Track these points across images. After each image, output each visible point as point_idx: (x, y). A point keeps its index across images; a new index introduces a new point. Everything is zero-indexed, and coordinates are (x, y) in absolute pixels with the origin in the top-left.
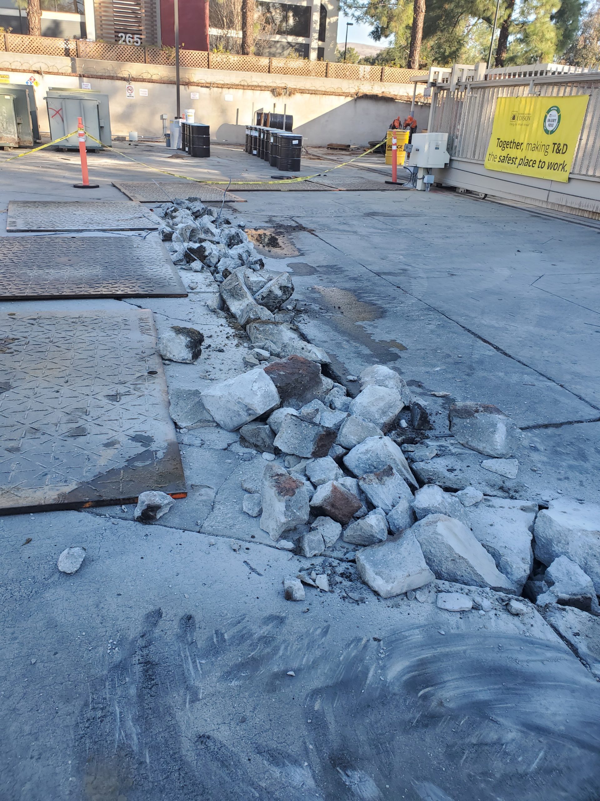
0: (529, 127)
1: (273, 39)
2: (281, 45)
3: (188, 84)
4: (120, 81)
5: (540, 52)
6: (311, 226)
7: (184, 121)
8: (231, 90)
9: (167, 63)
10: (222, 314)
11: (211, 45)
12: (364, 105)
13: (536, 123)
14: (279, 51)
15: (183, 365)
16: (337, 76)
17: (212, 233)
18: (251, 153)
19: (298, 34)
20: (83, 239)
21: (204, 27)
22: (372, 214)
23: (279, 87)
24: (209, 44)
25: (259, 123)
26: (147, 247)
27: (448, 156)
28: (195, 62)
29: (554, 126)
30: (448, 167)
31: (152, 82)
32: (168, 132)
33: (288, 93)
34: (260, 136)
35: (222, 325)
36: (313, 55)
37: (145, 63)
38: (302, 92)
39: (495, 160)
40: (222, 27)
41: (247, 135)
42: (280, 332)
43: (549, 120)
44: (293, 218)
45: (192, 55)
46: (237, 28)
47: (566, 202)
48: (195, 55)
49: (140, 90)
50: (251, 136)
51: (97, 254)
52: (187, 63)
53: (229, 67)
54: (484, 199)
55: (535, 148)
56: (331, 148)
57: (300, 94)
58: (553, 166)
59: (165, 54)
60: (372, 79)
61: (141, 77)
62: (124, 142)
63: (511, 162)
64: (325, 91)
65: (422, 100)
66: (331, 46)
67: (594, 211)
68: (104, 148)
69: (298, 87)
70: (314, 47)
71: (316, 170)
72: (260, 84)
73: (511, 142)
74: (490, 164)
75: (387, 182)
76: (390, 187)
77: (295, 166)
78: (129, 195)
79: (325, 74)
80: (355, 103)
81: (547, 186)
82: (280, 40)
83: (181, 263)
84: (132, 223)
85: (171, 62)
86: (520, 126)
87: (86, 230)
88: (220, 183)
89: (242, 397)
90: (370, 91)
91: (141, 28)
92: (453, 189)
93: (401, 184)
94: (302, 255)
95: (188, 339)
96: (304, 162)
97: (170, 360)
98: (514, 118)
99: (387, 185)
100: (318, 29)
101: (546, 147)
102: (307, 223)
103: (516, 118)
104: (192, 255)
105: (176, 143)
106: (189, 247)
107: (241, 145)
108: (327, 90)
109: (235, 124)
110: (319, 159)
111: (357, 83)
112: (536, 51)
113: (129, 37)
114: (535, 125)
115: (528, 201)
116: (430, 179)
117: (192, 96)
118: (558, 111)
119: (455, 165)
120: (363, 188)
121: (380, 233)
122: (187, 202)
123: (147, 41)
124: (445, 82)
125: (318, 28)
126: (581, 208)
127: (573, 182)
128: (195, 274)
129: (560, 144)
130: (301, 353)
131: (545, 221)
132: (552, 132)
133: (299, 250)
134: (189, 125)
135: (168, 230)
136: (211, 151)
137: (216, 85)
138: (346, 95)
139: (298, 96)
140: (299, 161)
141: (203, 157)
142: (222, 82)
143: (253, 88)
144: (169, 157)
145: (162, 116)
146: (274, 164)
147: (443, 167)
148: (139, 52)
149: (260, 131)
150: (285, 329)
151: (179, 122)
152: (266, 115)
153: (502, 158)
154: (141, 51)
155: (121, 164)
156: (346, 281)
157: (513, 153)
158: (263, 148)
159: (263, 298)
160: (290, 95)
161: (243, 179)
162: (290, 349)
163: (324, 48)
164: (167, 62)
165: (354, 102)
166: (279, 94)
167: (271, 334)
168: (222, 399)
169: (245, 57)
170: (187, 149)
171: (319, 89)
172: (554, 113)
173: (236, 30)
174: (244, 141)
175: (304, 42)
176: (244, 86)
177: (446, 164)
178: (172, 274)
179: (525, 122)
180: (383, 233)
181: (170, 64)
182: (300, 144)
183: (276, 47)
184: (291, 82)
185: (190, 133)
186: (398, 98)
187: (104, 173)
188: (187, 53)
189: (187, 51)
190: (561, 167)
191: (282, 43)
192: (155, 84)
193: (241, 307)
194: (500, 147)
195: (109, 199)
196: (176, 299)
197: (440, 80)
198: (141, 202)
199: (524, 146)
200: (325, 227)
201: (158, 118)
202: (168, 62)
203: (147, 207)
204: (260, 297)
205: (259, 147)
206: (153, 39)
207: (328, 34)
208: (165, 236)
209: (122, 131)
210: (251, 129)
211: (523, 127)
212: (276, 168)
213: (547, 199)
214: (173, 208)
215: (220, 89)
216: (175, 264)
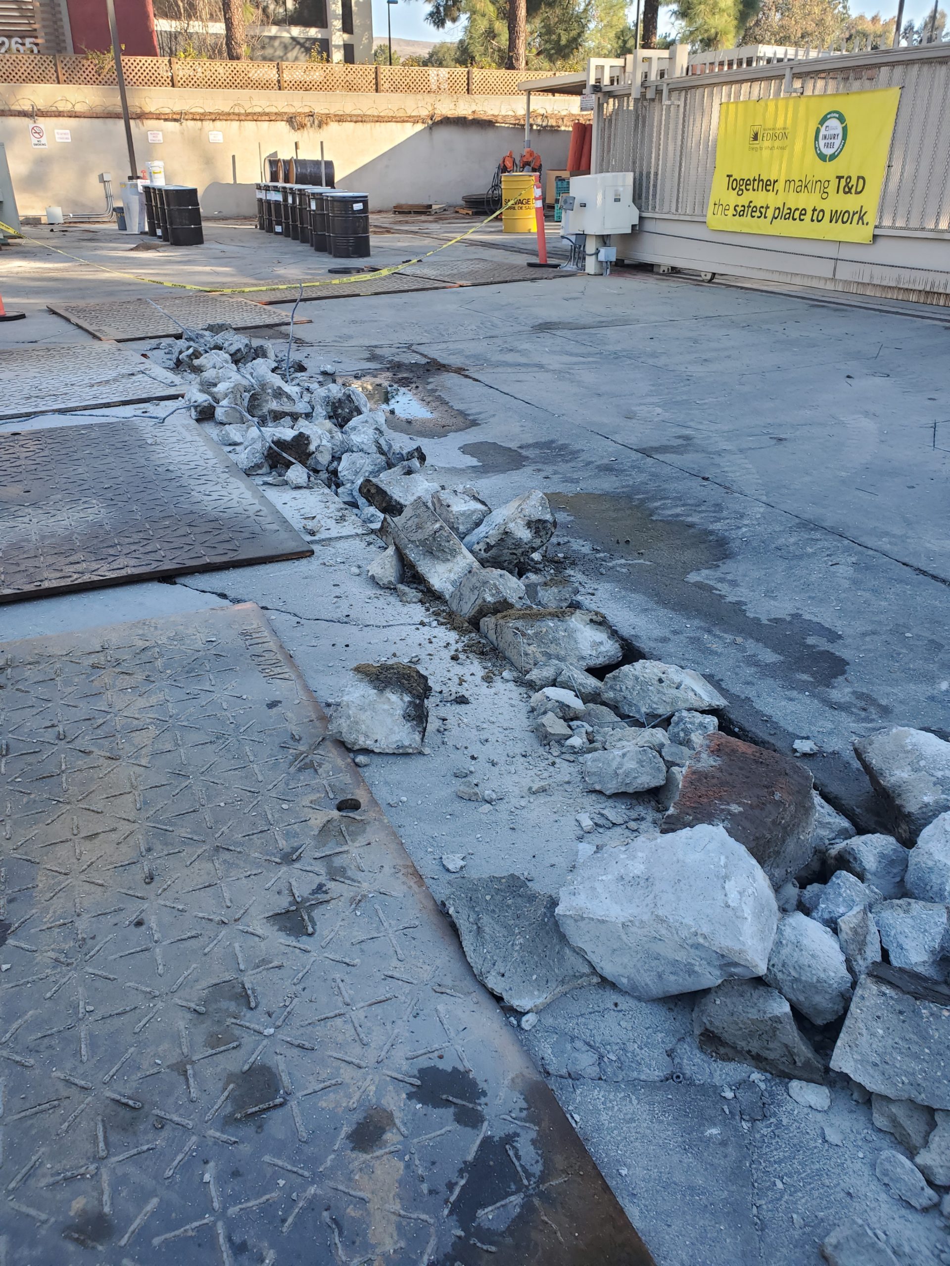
0: (786, 152)
1: (266, 34)
2: (281, 43)
3: (141, 116)
4: (17, 118)
5: (713, 31)
6: (455, 361)
7: (147, 183)
8: (218, 123)
9: (97, 82)
10: (412, 593)
11: (162, 48)
12: (444, 134)
13: (802, 143)
14: (279, 53)
15: (401, 761)
16: (395, 89)
17: (289, 397)
18: (270, 230)
19: (307, 24)
20: (37, 435)
21: (145, 18)
22: (545, 327)
23: (300, 114)
24: (157, 47)
25: (274, 177)
26: (174, 439)
27: (636, 212)
28: (148, 77)
29: (836, 147)
30: (637, 231)
31: (76, 117)
32: (120, 204)
33: (316, 122)
34: (285, 199)
35: (422, 624)
36: (338, 56)
37: (59, 83)
38: (341, 119)
39: (726, 212)
40: (177, 17)
41: (260, 200)
42: (571, 634)
43: (825, 137)
44: (414, 347)
45: (141, 64)
46: (204, 17)
47: (871, 277)
48: (146, 65)
49: (56, 131)
50: (268, 202)
51: (80, 470)
52: (134, 80)
53: (209, 82)
54: (710, 281)
55: (803, 186)
56: (400, 213)
57: (336, 123)
58: (837, 217)
59: (92, 66)
60: (453, 90)
61: (54, 109)
62: (40, 226)
63: (758, 214)
64: (378, 116)
65: (539, 121)
66: (365, 41)
67: (928, 289)
68: (10, 241)
69: (332, 112)
70: (337, 43)
71: (399, 251)
72: (267, 110)
73: (754, 180)
74: (717, 220)
75: (531, 265)
76: (537, 272)
77: (362, 249)
78: (90, 329)
79: (374, 87)
80: (431, 133)
81: (832, 252)
82: (278, 35)
83: (260, 472)
84: (121, 389)
85: (106, 79)
86: (769, 151)
87: (36, 414)
88: (247, 290)
89: (705, 930)
90: (454, 112)
91: (35, 26)
92: (647, 268)
93: (556, 266)
94: (474, 423)
95: (407, 698)
96: (374, 241)
97: (366, 751)
98: (755, 137)
99: (532, 269)
100: (341, 12)
101: (823, 185)
102: (444, 355)
103: (760, 137)
104: (285, 455)
105: (138, 221)
106: (275, 438)
107: (246, 218)
108: (381, 114)
109: (232, 182)
110: (388, 232)
111: (429, 99)
112: (706, 31)
113: (17, 43)
114: (798, 147)
115: (797, 281)
116: (609, 254)
117: (150, 137)
118: (841, 119)
119: (649, 226)
120: (499, 279)
121: (584, 363)
122: (207, 333)
123: (47, 48)
124: (615, 83)
125: (339, 11)
126: (901, 286)
127: (881, 242)
128: (297, 493)
129: (850, 177)
130: (659, 692)
131: (837, 313)
132: (833, 157)
133: (461, 413)
134: (160, 190)
135: (202, 398)
136: (204, 232)
137: (191, 116)
138: (415, 120)
139: (334, 126)
140: (366, 240)
141: (191, 245)
142: (201, 111)
143: (256, 117)
144: (132, 250)
145: (101, 177)
146: (322, 247)
147: (629, 231)
148: (46, 65)
149: (284, 191)
150: (580, 626)
151: (136, 185)
152: (287, 163)
153: (739, 209)
154: (48, 62)
155: (50, 269)
156: (596, 476)
157: (760, 198)
158: (294, 221)
159: (489, 547)
160: (320, 126)
161: (283, 279)
162: (630, 684)
163: (352, 45)
164: (97, 79)
165: (428, 131)
166: (302, 126)
167: (555, 641)
168: (633, 929)
169: (235, 63)
170: (159, 232)
171: (368, 113)
172: (834, 123)
173: (202, 20)
174: (254, 210)
175: (319, 36)
176: (239, 115)
177: (633, 226)
178: (256, 501)
179: (777, 143)
180: (589, 363)
181: (103, 82)
182: (365, 210)
183: (273, 46)
184: (320, 104)
185: (162, 203)
186: (499, 120)
187: (24, 287)
188: (132, 61)
189: (132, 58)
190: (856, 217)
191: (283, 40)
192: (82, 119)
193: (453, 576)
194: (734, 189)
195: (53, 340)
196: (289, 563)
197: (606, 81)
198: (119, 341)
199: (780, 186)
200: (482, 361)
201: (94, 180)
202: (100, 79)
203: (135, 350)
204: (482, 546)
205: (287, 218)
206: (58, 44)
207: (356, 21)
208: (201, 412)
209: (33, 208)
210: (267, 188)
211: (776, 151)
212: (326, 254)
213: (834, 275)
214: (191, 351)
215: (199, 123)
216: (248, 475)
